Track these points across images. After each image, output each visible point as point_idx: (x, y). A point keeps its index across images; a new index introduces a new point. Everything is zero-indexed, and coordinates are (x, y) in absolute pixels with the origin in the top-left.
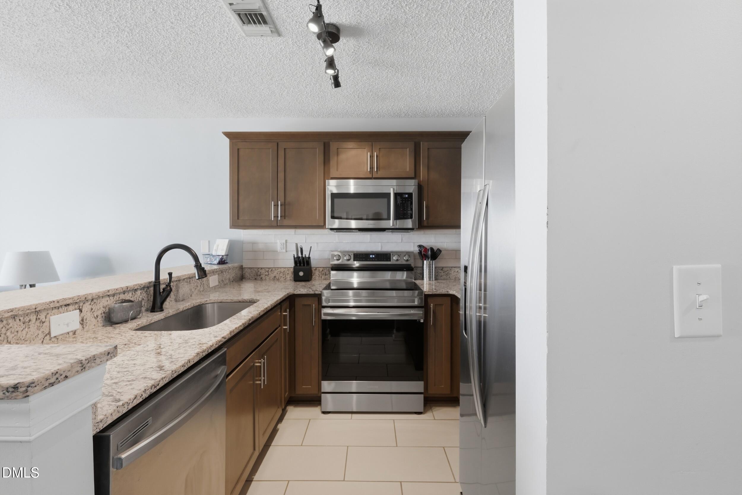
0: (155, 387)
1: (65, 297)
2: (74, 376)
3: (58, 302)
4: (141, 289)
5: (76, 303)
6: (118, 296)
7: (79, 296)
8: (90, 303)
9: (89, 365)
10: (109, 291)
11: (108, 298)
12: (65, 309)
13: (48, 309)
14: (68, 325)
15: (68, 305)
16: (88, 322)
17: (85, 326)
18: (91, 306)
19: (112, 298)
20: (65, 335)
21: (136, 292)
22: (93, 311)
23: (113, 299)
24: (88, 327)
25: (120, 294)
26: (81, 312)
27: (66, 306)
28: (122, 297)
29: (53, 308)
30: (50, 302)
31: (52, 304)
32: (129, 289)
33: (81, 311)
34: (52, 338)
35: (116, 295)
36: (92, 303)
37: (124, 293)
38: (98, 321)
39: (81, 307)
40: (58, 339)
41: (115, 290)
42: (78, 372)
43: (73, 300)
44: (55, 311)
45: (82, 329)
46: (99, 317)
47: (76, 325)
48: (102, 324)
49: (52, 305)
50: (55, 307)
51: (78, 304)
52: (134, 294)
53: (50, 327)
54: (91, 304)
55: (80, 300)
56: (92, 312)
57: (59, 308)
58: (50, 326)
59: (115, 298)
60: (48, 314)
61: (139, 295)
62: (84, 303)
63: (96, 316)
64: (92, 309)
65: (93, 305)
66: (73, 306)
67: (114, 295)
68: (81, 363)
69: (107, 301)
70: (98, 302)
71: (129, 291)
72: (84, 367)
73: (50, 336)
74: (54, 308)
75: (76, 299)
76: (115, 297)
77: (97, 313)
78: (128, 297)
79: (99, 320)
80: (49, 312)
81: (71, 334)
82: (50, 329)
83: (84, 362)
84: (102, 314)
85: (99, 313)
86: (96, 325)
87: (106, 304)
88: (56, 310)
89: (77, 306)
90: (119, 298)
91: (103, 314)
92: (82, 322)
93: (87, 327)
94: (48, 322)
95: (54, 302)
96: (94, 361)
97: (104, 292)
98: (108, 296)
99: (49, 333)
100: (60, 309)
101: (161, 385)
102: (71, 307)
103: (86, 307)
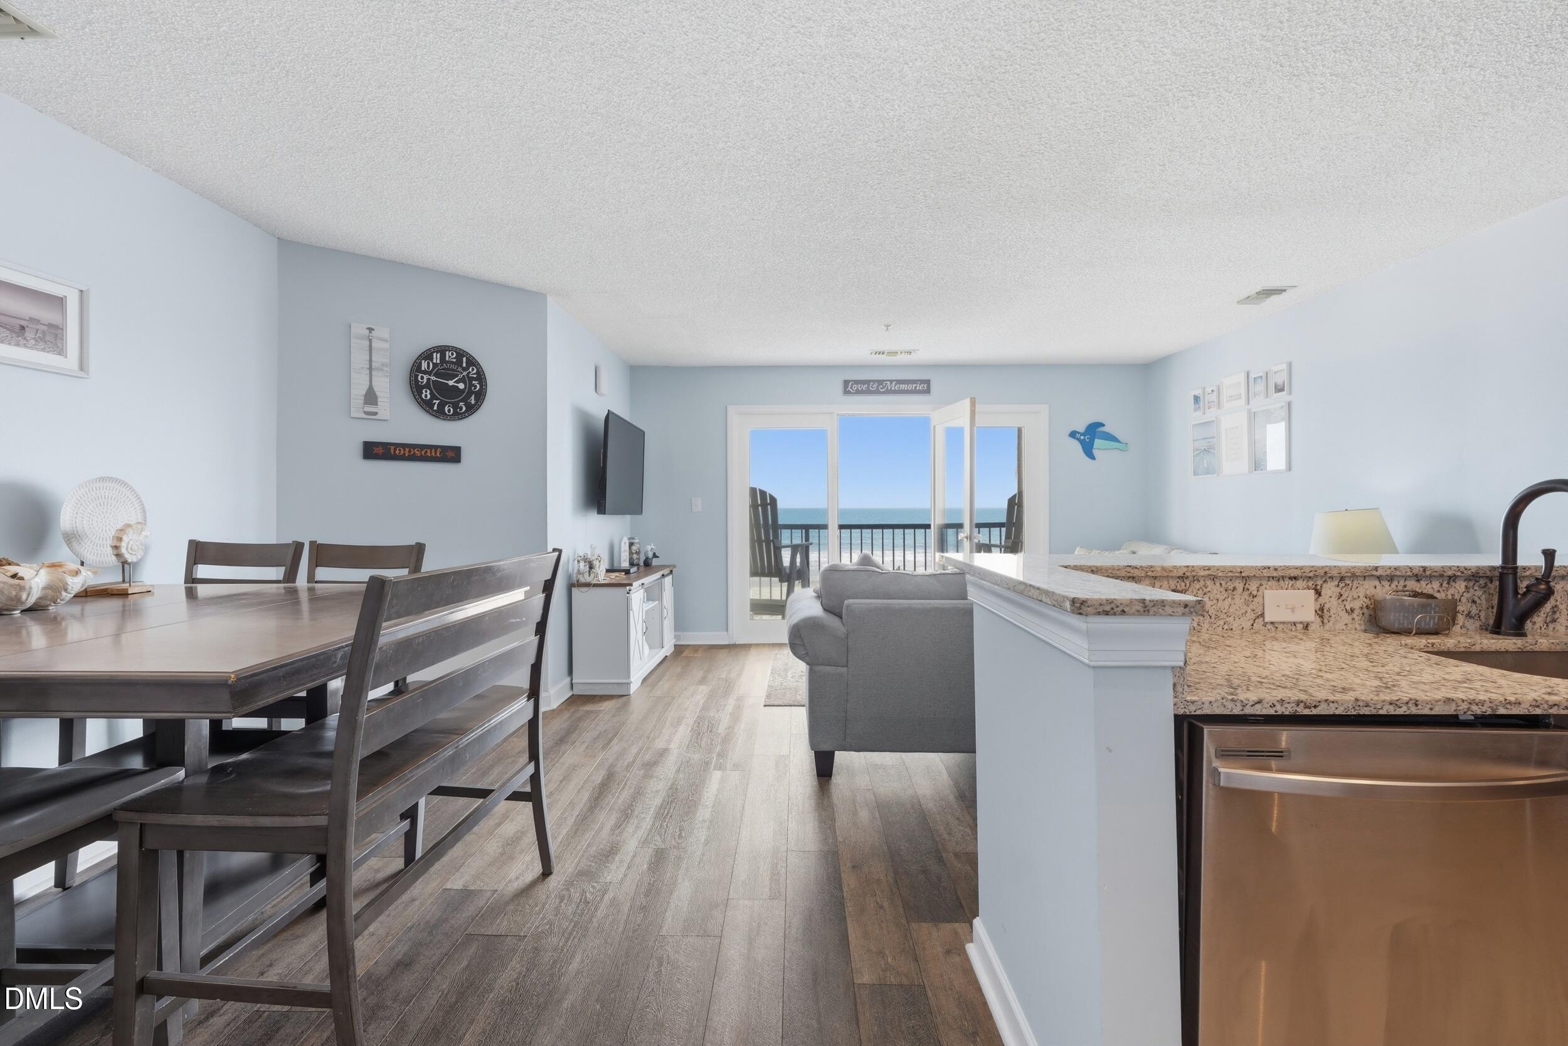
0: (1306, 707)
1: (1287, 565)
2: (1133, 614)
3: (1276, 569)
4: (1468, 579)
5: (1310, 577)
6: (1402, 583)
7: (1313, 567)
8: (1336, 583)
9: (1154, 609)
10: (1376, 569)
11: (1377, 583)
12: (1290, 585)
13: (1261, 578)
14: (1293, 610)
15: (1295, 578)
16: (1333, 616)
17: (1326, 621)
18: (1338, 590)
19: (1388, 583)
20: (1290, 625)
21: (1452, 583)
22: (1342, 598)
23: (1390, 586)
24: (1333, 624)
25: (1406, 578)
26: (1320, 595)
27: (1291, 578)
28: (1412, 585)
29: (1269, 577)
30: (1262, 566)
31: (1266, 570)
32: (1428, 573)
33: (1319, 593)
34: (1267, 623)
35: (1395, 578)
36: (1342, 585)
37: (1418, 578)
38: (1353, 619)
39: (1319, 587)
40: (1277, 628)
41: (1392, 569)
42: (1138, 611)
43: (1302, 571)
44: (1272, 583)
45: (1321, 624)
46: (1356, 612)
47: (1309, 615)
48: (1363, 627)
49: (1266, 573)
50: (1273, 578)
51: (1314, 579)
52: (1445, 584)
53: (1264, 607)
54: (1338, 585)
55: (1317, 573)
56: (1340, 600)
57: (1279, 580)
58: (1263, 604)
59: (1393, 586)
60: (1261, 585)
61: (1461, 592)
62: (1324, 582)
63: (1348, 608)
64: (1341, 595)
65: (1342, 588)
66: (1305, 582)
67: (1391, 579)
68: (1144, 604)
69: (1376, 587)
70: (1354, 587)
71: (1431, 578)
72: (1147, 609)
73: (1264, 620)
74: (1271, 579)
75: (1308, 572)
76: (1396, 583)
77: (1352, 605)
78: (1424, 587)
79: (1357, 619)
80: (1264, 582)
81: (1300, 627)
82: (1264, 609)
83: (1147, 603)
84: (1362, 608)
85: (1357, 604)
86: (1350, 626)
87: (1371, 591)
88: (1274, 582)
89: (1310, 583)
90: (1405, 586)
91: (1365, 610)
92: (1321, 612)
93: (1331, 623)
94: (1262, 597)
95: (1269, 568)
96: (1163, 608)
97: (1366, 569)
98: (1378, 577)
99: (1262, 615)
100: (1281, 582)
101: (1322, 710)
102: (1300, 583)
103: (1330, 590)
